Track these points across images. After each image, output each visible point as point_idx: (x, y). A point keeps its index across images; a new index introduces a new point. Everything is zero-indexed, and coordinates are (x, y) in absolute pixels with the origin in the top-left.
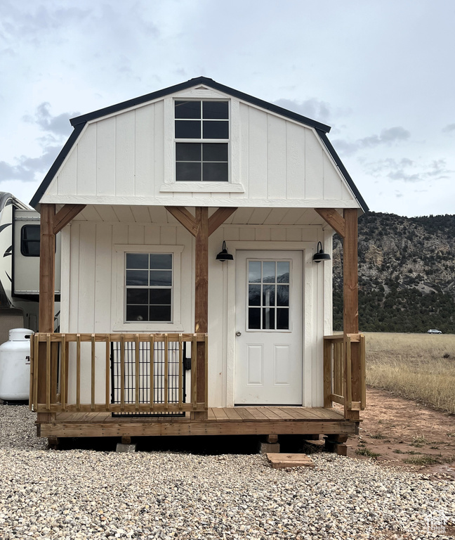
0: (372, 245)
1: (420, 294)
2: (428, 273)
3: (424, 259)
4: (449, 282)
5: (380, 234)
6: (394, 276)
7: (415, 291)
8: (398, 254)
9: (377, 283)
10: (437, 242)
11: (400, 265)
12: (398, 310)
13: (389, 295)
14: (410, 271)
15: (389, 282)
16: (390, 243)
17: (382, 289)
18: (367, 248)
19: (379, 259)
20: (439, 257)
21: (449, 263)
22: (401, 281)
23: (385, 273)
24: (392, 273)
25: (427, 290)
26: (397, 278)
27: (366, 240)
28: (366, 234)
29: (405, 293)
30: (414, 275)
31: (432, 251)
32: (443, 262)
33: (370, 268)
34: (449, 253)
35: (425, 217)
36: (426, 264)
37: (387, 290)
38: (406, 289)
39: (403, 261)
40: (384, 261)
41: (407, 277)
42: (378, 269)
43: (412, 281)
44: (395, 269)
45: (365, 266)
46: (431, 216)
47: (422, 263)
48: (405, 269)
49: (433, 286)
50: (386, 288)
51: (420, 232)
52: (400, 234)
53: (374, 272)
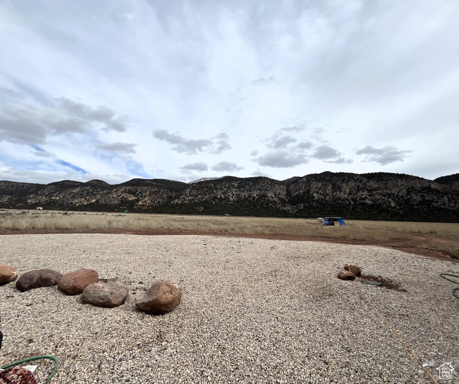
0: (344, 185)
1: (367, 204)
2: (369, 196)
3: (367, 190)
4: (379, 199)
5: (347, 181)
6: (354, 197)
7: (365, 203)
8: (356, 188)
9: (348, 200)
10: (372, 183)
11: (357, 193)
12: (358, 211)
13: (353, 205)
14: (362, 195)
15: (353, 199)
16: (352, 184)
17: (350, 202)
18: (342, 186)
19: (348, 191)
20: (374, 189)
21: (379, 192)
22: (358, 199)
23: (351, 196)
24: (354, 196)
25: (370, 202)
26: (356, 198)
27: (342, 183)
28: (341, 181)
29: (360, 204)
30: (363, 197)
31: (371, 187)
32: (376, 191)
33: (344, 194)
34: (378, 188)
35: (366, 174)
36: (368, 192)
37: (352, 203)
38: (361, 202)
39: (358, 191)
40: (350, 191)
41: (360, 197)
42: (348, 194)
43: (363, 199)
44: (355, 194)
45: (342, 193)
46: (369, 173)
47: (366, 192)
48: (359, 194)
49: (372, 201)
50: (352, 202)
51: (365, 180)
52: (356, 181)
53: (346, 196)
